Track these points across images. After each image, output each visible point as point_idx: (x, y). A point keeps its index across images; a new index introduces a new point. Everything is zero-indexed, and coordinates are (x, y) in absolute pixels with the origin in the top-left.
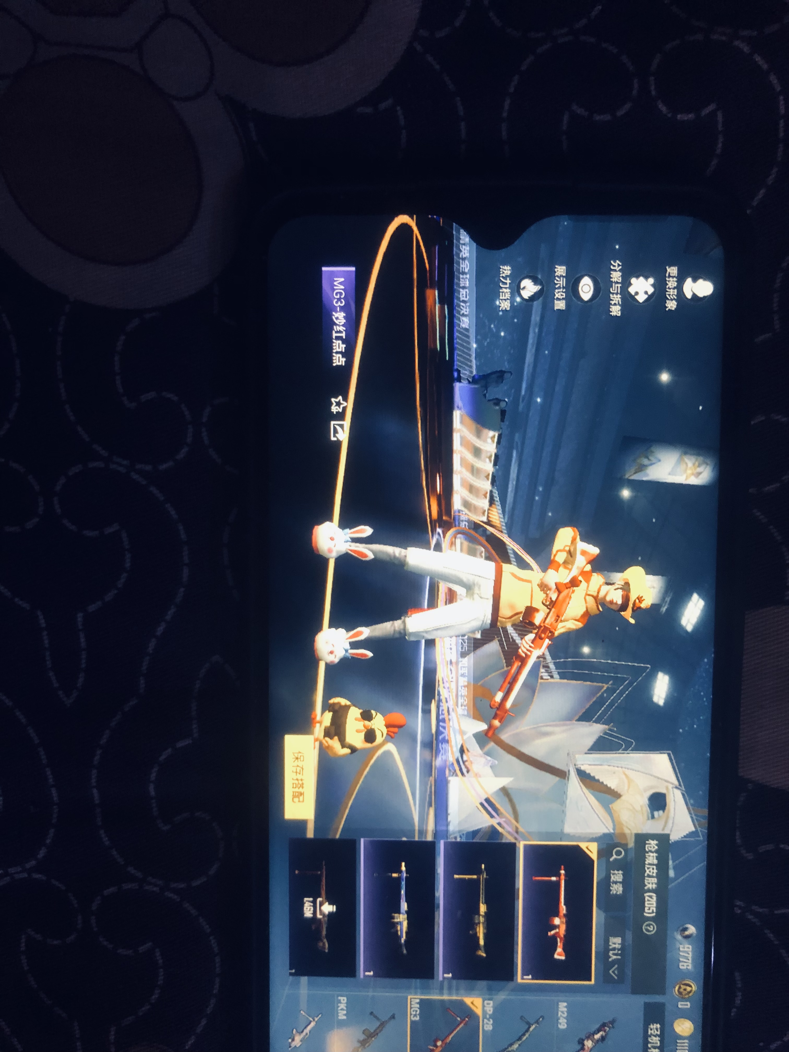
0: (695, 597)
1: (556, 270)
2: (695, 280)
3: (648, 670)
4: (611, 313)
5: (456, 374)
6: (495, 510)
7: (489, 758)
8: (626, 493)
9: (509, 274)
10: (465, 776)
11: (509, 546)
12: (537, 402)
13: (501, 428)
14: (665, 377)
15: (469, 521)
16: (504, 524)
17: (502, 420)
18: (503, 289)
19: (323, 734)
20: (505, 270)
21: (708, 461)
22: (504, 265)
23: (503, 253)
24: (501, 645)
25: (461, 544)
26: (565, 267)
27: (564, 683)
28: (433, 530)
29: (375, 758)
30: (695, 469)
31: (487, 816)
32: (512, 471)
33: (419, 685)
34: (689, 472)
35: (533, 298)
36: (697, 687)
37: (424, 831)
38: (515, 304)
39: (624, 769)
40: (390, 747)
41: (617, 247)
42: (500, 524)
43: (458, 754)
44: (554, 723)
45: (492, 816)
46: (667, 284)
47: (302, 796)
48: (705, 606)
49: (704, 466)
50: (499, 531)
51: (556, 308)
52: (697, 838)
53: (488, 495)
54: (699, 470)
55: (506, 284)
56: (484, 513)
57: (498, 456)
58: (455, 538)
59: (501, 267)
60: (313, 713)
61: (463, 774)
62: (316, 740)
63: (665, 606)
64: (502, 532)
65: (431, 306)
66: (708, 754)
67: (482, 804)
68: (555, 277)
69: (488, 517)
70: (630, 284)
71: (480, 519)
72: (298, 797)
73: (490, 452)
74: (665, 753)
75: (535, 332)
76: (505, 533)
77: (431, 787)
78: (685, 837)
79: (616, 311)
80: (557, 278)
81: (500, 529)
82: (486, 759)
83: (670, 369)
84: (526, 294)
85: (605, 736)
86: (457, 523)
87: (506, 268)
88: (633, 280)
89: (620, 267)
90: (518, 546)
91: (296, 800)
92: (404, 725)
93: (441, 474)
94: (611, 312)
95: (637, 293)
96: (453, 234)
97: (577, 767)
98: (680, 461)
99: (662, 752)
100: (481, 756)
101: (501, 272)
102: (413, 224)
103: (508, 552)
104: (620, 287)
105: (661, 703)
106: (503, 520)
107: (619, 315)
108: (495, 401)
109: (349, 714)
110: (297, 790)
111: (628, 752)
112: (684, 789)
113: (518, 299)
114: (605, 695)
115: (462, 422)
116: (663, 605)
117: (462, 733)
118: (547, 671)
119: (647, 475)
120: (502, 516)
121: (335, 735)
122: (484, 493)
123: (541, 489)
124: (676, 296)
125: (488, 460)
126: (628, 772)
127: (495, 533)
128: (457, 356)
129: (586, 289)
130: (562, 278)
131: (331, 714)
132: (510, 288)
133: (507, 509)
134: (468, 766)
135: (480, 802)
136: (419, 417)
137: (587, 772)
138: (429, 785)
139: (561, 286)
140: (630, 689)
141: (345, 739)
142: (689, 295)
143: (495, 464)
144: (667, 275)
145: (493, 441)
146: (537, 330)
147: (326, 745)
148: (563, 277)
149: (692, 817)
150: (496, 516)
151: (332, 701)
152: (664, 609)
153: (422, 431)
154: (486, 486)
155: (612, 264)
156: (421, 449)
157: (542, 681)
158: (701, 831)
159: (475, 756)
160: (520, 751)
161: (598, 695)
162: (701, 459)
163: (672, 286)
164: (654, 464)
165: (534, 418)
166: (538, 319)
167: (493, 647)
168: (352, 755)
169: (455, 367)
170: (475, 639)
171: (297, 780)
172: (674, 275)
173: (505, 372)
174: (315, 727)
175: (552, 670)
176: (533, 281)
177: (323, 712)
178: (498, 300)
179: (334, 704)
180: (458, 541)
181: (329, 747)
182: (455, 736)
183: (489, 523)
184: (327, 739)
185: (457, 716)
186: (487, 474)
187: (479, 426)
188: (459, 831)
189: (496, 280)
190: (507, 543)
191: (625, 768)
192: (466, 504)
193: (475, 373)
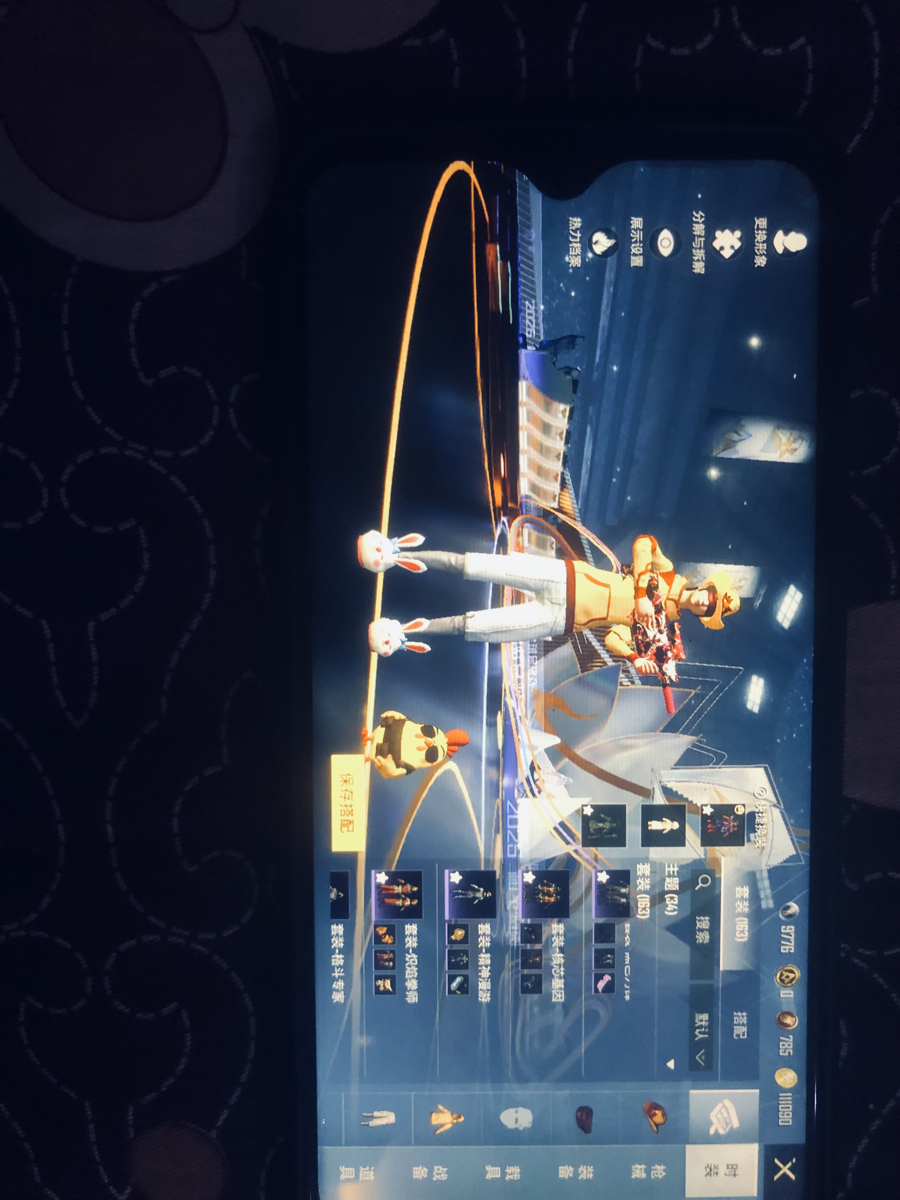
0: (792, 589)
1: (632, 222)
2: (786, 233)
3: (741, 673)
4: (694, 271)
5: (521, 340)
6: (567, 495)
7: (563, 776)
8: (714, 473)
9: (579, 227)
10: (536, 797)
11: (583, 535)
12: (613, 370)
13: (573, 401)
14: (755, 342)
15: (538, 509)
16: (577, 511)
17: (575, 391)
18: (573, 243)
19: (374, 752)
20: (575, 222)
21: (804, 435)
22: (573, 216)
23: (572, 203)
24: (575, 647)
25: (529, 534)
26: (641, 219)
27: (647, 689)
28: (497, 520)
29: (434, 779)
30: (790, 445)
31: (563, 843)
32: (585, 449)
33: (482, 694)
34: (784, 448)
35: (606, 253)
36: (795, 691)
37: (491, 861)
38: (587, 260)
39: (715, 786)
40: (451, 765)
41: (700, 196)
42: (574, 511)
43: (528, 772)
44: (637, 735)
45: (568, 843)
46: (756, 238)
47: (352, 824)
48: (803, 599)
49: (800, 441)
50: (571, 518)
51: (632, 265)
52: (798, 863)
53: (559, 478)
54: (794, 446)
55: (576, 237)
56: (554, 500)
57: (570, 432)
58: (522, 528)
59: (570, 219)
60: (364, 729)
61: (534, 795)
62: (367, 760)
63: (759, 599)
64: (575, 519)
65: (492, 265)
66: (810, 767)
67: (555, 829)
68: (631, 230)
69: (559, 502)
70: (714, 238)
71: (551, 505)
72: (347, 826)
73: (560, 428)
74: (761, 767)
75: (609, 291)
76: (579, 521)
77: (498, 811)
78: (785, 862)
79: (699, 267)
80: (633, 231)
81: (573, 516)
82: (560, 777)
83: (761, 334)
84: (599, 249)
85: (694, 749)
86: (524, 511)
87: (575, 219)
88: (718, 234)
89: (703, 219)
90: (594, 535)
91: (345, 829)
92: (467, 743)
93: (505, 455)
94: (694, 269)
95: (722, 248)
96: (515, 182)
97: (662, 784)
98: (773, 436)
99: (758, 765)
100: (555, 774)
101: (570, 225)
102: (470, 171)
103: (582, 543)
104: (704, 241)
105: (756, 710)
106: (576, 506)
107: (703, 272)
108: (567, 370)
109: (404, 728)
110: (345, 818)
111: (719, 766)
112: (783, 807)
113: (590, 255)
114: (693, 702)
115: (528, 394)
116: (757, 598)
117: (532, 748)
118: (627, 677)
119: (737, 452)
120: (575, 501)
121: (389, 753)
122: (554, 475)
123: (618, 470)
124: (766, 250)
125: (558, 437)
126: (720, 789)
127: (567, 521)
128: (522, 319)
129: (666, 243)
130: (638, 231)
131: (383, 729)
132: (580, 242)
133: (580, 493)
134: (540, 786)
135: (553, 826)
136: (480, 389)
137: (674, 790)
138: (496, 807)
139: (638, 240)
140: (721, 694)
141: (400, 758)
142: (780, 250)
143: (567, 442)
144: (756, 227)
145: (564, 416)
146: (611, 290)
147: (379, 764)
148: (640, 230)
149: (792, 839)
150: (569, 502)
151: (384, 715)
152: (757, 603)
153: (483, 404)
154: (557, 467)
155: (694, 215)
156: (482, 426)
157: (622, 687)
158: (803, 855)
159: (547, 774)
160: (598, 768)
161: (685, 702)
162: (796, 433)
163: (761, 239)
164: (744, 439)
165: (610, 388)
166: (613, 277)
167: (567, 650)
168: (409, 775)
169: (520, 332)
170: (546, 642)
171: (346, 806)
172: (763, 227)
173: (576, 337)
174: (365, 745)
175: (633, 675)
176: (606, 235)
177: (375, 727)
178: (567, 255)
179: (387, 718)
180: (526, 531)
181: (382, 767)
182: (524, 751)
183: (560, 510)
184: (379, 757)
185: (526, 730)
186: (556, 454)
187: (547, 398)
188: (531, 860)
189: (566, 232)
190: (581, 531)
191: (717, 785)
192: (534, 488)
193: (542, 338)
